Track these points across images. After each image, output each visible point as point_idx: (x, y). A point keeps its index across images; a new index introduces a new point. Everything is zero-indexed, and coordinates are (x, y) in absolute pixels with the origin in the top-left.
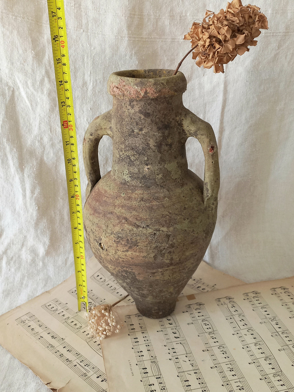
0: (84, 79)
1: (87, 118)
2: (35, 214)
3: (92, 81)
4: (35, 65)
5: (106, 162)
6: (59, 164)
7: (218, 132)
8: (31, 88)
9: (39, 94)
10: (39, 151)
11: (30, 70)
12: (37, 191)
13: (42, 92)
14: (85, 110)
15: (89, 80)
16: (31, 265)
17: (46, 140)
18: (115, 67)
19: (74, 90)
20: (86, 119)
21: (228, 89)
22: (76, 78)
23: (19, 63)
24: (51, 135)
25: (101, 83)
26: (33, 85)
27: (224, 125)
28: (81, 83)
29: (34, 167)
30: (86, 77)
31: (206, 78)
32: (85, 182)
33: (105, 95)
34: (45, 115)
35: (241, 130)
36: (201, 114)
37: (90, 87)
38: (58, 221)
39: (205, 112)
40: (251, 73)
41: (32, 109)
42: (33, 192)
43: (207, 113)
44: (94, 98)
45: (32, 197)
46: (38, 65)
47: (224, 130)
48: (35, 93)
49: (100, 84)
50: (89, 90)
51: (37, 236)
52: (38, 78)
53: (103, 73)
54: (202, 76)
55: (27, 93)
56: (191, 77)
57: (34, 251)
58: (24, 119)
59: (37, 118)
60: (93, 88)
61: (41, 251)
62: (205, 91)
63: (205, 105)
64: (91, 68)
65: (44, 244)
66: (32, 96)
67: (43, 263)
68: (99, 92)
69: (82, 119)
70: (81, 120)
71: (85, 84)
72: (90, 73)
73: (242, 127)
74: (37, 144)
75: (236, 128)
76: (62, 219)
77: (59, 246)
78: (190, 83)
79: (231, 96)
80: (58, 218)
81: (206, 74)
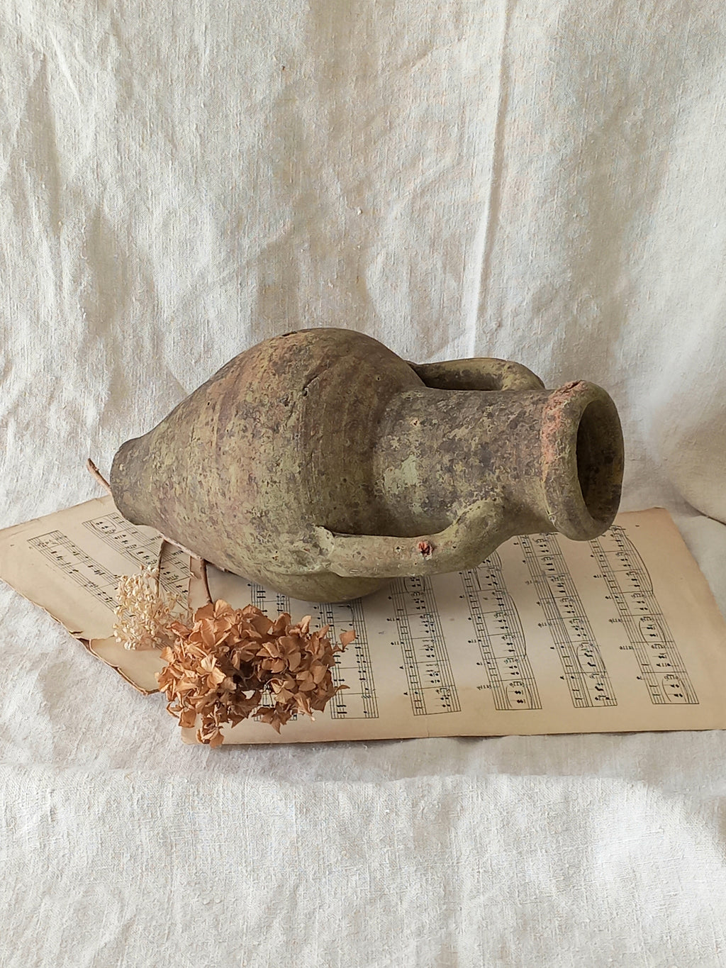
0: (191, 40)
1: (196, 124)
2: (80, 328)
3: (208, 44)
4: (91, 9)
5: (238, 226)
6: (136, 224)
7: (491, 170)
8: (81, 58)
9: (97, 70)
10: (93, 192)
11: (81, 19)
12: (85, 280)
13: (104, 69)
14: (193, 109)
15: (203, 43)
16: (67, 443)
17: (108, 169)
18: (259, 18)
19: (171, 64)
20: (195, 126)
21: (512, 73)
22: (175, 38)
23: (58, 4)
24: (119, 159)
25: (229, 50)
26: (85, 51)
27: (505, 154)
28: (185, 50)
29: (83, 225)
30: (196, 37)
31: (464, 44)
32: (191, 266)
33: (236, 76)
34: (108, 114)
35: (542, 167)
36: (454, 126)
37: (205, 59)
38: (130, 352)
39: (463, 123)
40: (559, 40)
41: (82, 101)
42: (76, 280)
43: (467, 125)
44: (212, 83)
45: (75, 291)
46: (96, 9)
47: (507, 166)
48: (88, 68)
49: (226, 52)
50: (202, 64)
51: (84, 380)
52: (96, 36)
53: (234, 30)
54: (456, 41)
55: (71, 66)
56: (430, 41)
57: (74, 414)
58: (64, 120)
59: (90, 122)
60: (212, 60)
61: (91, 414)
62: (463, 76)
63: (463, 107)
64: (208, 17)
65: (97, 399)
66: (81, 74)
67: (94, 441)
68: (223, 69)
69: (186, 126)
70: (184, 131)
71: (193, 50)
72: (206, 27)
73: (545, 162)
74: (90, 176)
75: (531, 162)
76: (139, 346)
77: (131, 406)
78: (430, 55)
79: (517, 90)
80: (129, 343)
81: (464, 37)
